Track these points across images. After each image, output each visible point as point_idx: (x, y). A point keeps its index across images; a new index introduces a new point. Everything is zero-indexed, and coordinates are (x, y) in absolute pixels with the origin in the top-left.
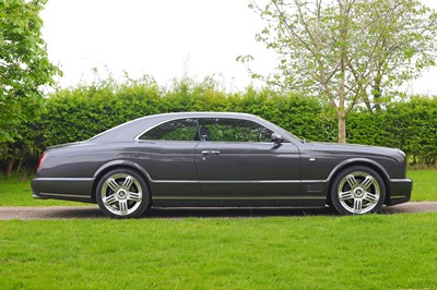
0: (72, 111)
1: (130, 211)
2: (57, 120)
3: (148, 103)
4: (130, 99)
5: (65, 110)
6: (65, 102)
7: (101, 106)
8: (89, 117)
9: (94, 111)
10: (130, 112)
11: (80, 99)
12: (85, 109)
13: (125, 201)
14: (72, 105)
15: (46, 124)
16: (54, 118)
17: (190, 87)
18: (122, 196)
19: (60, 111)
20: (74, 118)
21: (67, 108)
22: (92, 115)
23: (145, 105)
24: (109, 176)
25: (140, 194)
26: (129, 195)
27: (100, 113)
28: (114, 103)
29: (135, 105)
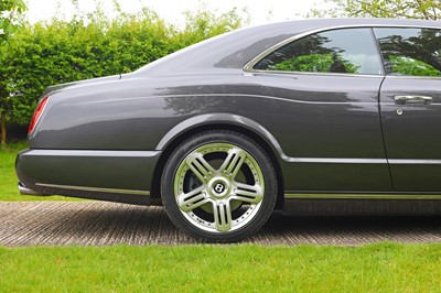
0: (46, 53)
1: (237, 225)
2: (26, 66)
3: (154, 44)
4: (128, 39)
5: (36, 53)
6: (37, 42)
7: (89, 48)
8: (71, 62)
9: (77, 55)
10: (128, 57)
11: (58, 38)
12: (65, 52)
13: (227, 202)
14: (47, 45)
15: (10, 72)
16: (21, 63)
17: (210, 24)
18: (219, 190)
19: (30, 53)
20: (49, 64)
21: (40, 50)
22: (74, 59)
23: (150, 46)
24: (191, 148)
25: (259, 188)
26: (234, 191)
27: (85, 57)
28: (106, 43)
29: (136, 47)
